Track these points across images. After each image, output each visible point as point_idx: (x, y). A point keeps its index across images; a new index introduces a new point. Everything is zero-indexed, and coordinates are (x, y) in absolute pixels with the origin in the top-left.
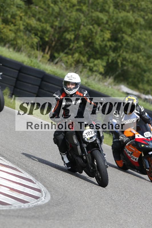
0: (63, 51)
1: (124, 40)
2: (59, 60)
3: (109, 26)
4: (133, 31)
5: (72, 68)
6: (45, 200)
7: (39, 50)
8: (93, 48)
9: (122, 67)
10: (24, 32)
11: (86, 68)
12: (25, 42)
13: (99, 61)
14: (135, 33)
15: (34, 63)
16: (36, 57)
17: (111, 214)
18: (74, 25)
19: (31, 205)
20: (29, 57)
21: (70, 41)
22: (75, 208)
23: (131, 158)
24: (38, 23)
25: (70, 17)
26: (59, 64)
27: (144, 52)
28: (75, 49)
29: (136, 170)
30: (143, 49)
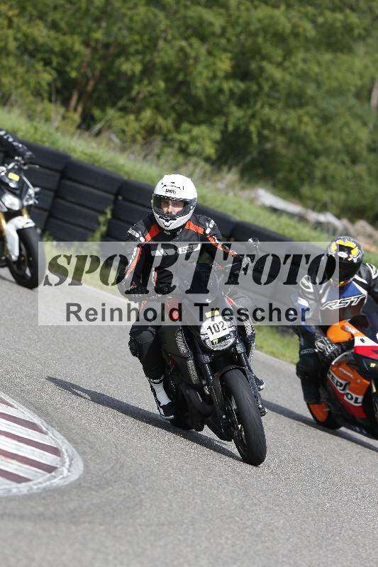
0: (113, 105)
1: (265, 75)
2: (103, 126)
3: (229, 41)
4: (288, 54)
5: (137, 147)
6: (70, 474)
7: (56, 102)
8: (189, 98)
9: (260, 143)
10: (16, 56)
11: (172, 146)
12: (20, 82)
13: (204, 128)
14: (293, 59)
15: (43, 135)
16: (48, 120)
17: (233, 508)
18: (142, 40)
19: (35, 487)
20: (30, 118)
21: (131, 79)
22: (144, 494)
23: (345, 398)
24: (52, 33)
25: (131, 19)
26: (105, 135)
27: (316, 106)
28: (145, 98)
29: (358, 429)
30: (312, 98)
